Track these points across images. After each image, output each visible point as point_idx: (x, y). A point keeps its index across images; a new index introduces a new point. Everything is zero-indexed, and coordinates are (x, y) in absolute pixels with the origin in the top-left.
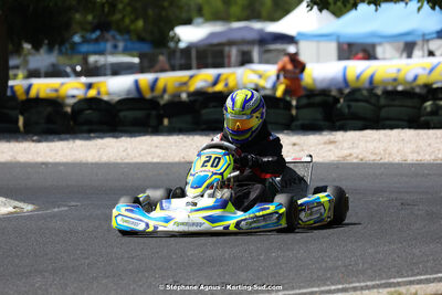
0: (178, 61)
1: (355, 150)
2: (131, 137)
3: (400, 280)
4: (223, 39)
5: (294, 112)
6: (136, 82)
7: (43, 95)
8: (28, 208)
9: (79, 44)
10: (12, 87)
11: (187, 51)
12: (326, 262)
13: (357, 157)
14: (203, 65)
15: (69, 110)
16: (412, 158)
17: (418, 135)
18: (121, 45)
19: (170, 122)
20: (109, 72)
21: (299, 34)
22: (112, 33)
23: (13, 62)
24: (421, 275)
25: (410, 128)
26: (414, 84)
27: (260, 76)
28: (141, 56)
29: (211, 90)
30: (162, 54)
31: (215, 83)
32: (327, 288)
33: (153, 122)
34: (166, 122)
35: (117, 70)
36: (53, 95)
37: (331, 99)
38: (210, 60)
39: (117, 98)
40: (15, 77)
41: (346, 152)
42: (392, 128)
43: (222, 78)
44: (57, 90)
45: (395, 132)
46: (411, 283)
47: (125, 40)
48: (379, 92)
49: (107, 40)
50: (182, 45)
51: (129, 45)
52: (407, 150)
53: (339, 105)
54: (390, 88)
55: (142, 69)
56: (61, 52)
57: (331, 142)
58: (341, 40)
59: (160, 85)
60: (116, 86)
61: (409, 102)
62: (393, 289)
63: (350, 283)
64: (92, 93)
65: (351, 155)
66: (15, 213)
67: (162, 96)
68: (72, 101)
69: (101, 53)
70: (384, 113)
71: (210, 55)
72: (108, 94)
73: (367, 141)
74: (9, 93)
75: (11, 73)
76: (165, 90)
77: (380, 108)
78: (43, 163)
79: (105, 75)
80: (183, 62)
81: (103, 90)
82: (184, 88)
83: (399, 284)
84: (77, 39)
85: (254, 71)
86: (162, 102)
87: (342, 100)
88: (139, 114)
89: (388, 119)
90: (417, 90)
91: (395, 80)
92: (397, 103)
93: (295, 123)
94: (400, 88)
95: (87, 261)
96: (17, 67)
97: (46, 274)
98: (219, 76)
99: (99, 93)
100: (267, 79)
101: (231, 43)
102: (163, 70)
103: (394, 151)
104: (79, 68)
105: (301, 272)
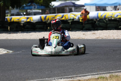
0: (52, 11)
2: (39, 32)
3: (113, 71)
4: (64, 5)
5: (84, 25)
6: (41, 17)
7: (15, 20)
8: (11, 52)
9: (25, 7)
10: (6, 18)
12: (93, 66)
13: (101, 38)
14: (59, 12)
15: (22, 25)
16: (116, 38)
17: (118, 31)
18: (36, 7)
19: (50, 28)
20: (33, 14)
21: (85, 4)
22: (34, 4)
23: (7, 12)
24: (119, 70)
25: (115, 30)
27: (75, 15)
28: (42, 10)
29: (61, 19)
30: (48, 9)
31: (62, 17)
32: (93, 74)
33: (45, 28)
34: (49, 28)
35: (35, 14)
36: (18, 21)
37: (94, 22)
38: (61, 11)
39: (35, 22)
40: (7, 16)
41: (98, 36)
42: (110, 30)
43: (64, 16)
44: (19, 19)
45: (111, 31)
46: (116, 72)
47: (37, 6)
48: (107, 20)
49: (33, 6)
50: (54, 7)
51: (38, 7)
52: (115, 36)
54: (110, 19)
55: (42, 13)
56: (20, 9)
57: (94, 34)
58: (97, 6)
59: (47, 18)
60: (35, 18)
61: (115, 23)
62: (111, 74)
63: (99, 72)
64: (28, 20)
65: (99, 37)
66: (8, 53)
67: (47, 21)
68: (23, 22)
69: (31, 9)
70: (108, 25)
71: (61, 10)
72: (33, 20)
73: (104, 33)
74: (6, 20)
75: (6, 15)
76: (48, 19)
78: (15, 39)
79: (32, 15)
80: (53, 11)
81: (31, 19)
83: (112, 73)
84: (24, 5)
85: (73, 14)
86: (47, 23)
87: (97, 22)
88: (41, 26)
89: (109, 27)
90: (118, 19)
92: (112, 23)
93: (84, 28)
94: (113, 19)
95: (27, 66)
96: (8, 13)
97: (16, 70)
99: (30, 20)
100: (76, 16)
101: (66, 6)
102: (48, 14)
103: (111, 36)
104: (25, 13)
105: (86, 69)
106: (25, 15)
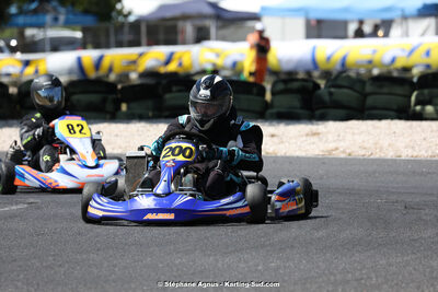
0: (127, 37)
1: (342, 144)
4: (177, 13)
5: (268, 97)
6: (79, 60)
11: (136, 25)
13: (344, 152)
14: (154, 41)
16: (406, 154)
17: (411, 127)
18: (62, 18)
19: (128, 108)
20: (48, 47)
21: (263, 9)
25: (400, 118)
26: (392, 67)
27: (218, 55)
28: (84, 30)
29: (163, 70)
31: (168, 62)
33: (110, 107)
34: (124, 107)
35: (57, 46)
38: (161, 37)
41: (331, 146)
42: (380, 118)
43: (176, 56)
45: (384, 123)
47: (68, 13)
49: (46, 12)
50: (132, 19)
51: (71, 17)
52: (400, 145)
53: (319, 92)
55: (83, 45)
57: (315, 134)
59: (106, 63)
60: (57, 65)
64: (29, 71)
65: (337, 149)
69: (40, 26)
70: (370, 101)
73: (353, 134)
76: (111, 69)
77: (365, 96)
80: (131, 37)
81: (41, 68)
82: (133, 67)
84: (13, 10)
85: (211, 49)
87: (322, 87)
88: (94, 98)
89: (375, 108)
91: (370, 62)
92: (386, 90)
93: (270, 111)
97: (19, 284)
98: (172, 54)
99: (37, 71)
101: (185, 17)
104: (14, 43)
105: (308, 286)
106: (13, 50)
